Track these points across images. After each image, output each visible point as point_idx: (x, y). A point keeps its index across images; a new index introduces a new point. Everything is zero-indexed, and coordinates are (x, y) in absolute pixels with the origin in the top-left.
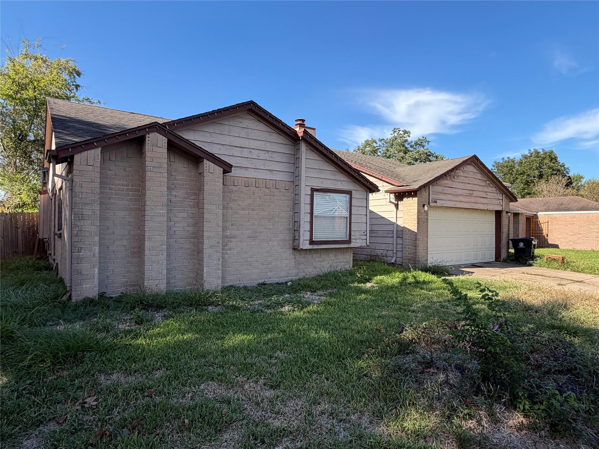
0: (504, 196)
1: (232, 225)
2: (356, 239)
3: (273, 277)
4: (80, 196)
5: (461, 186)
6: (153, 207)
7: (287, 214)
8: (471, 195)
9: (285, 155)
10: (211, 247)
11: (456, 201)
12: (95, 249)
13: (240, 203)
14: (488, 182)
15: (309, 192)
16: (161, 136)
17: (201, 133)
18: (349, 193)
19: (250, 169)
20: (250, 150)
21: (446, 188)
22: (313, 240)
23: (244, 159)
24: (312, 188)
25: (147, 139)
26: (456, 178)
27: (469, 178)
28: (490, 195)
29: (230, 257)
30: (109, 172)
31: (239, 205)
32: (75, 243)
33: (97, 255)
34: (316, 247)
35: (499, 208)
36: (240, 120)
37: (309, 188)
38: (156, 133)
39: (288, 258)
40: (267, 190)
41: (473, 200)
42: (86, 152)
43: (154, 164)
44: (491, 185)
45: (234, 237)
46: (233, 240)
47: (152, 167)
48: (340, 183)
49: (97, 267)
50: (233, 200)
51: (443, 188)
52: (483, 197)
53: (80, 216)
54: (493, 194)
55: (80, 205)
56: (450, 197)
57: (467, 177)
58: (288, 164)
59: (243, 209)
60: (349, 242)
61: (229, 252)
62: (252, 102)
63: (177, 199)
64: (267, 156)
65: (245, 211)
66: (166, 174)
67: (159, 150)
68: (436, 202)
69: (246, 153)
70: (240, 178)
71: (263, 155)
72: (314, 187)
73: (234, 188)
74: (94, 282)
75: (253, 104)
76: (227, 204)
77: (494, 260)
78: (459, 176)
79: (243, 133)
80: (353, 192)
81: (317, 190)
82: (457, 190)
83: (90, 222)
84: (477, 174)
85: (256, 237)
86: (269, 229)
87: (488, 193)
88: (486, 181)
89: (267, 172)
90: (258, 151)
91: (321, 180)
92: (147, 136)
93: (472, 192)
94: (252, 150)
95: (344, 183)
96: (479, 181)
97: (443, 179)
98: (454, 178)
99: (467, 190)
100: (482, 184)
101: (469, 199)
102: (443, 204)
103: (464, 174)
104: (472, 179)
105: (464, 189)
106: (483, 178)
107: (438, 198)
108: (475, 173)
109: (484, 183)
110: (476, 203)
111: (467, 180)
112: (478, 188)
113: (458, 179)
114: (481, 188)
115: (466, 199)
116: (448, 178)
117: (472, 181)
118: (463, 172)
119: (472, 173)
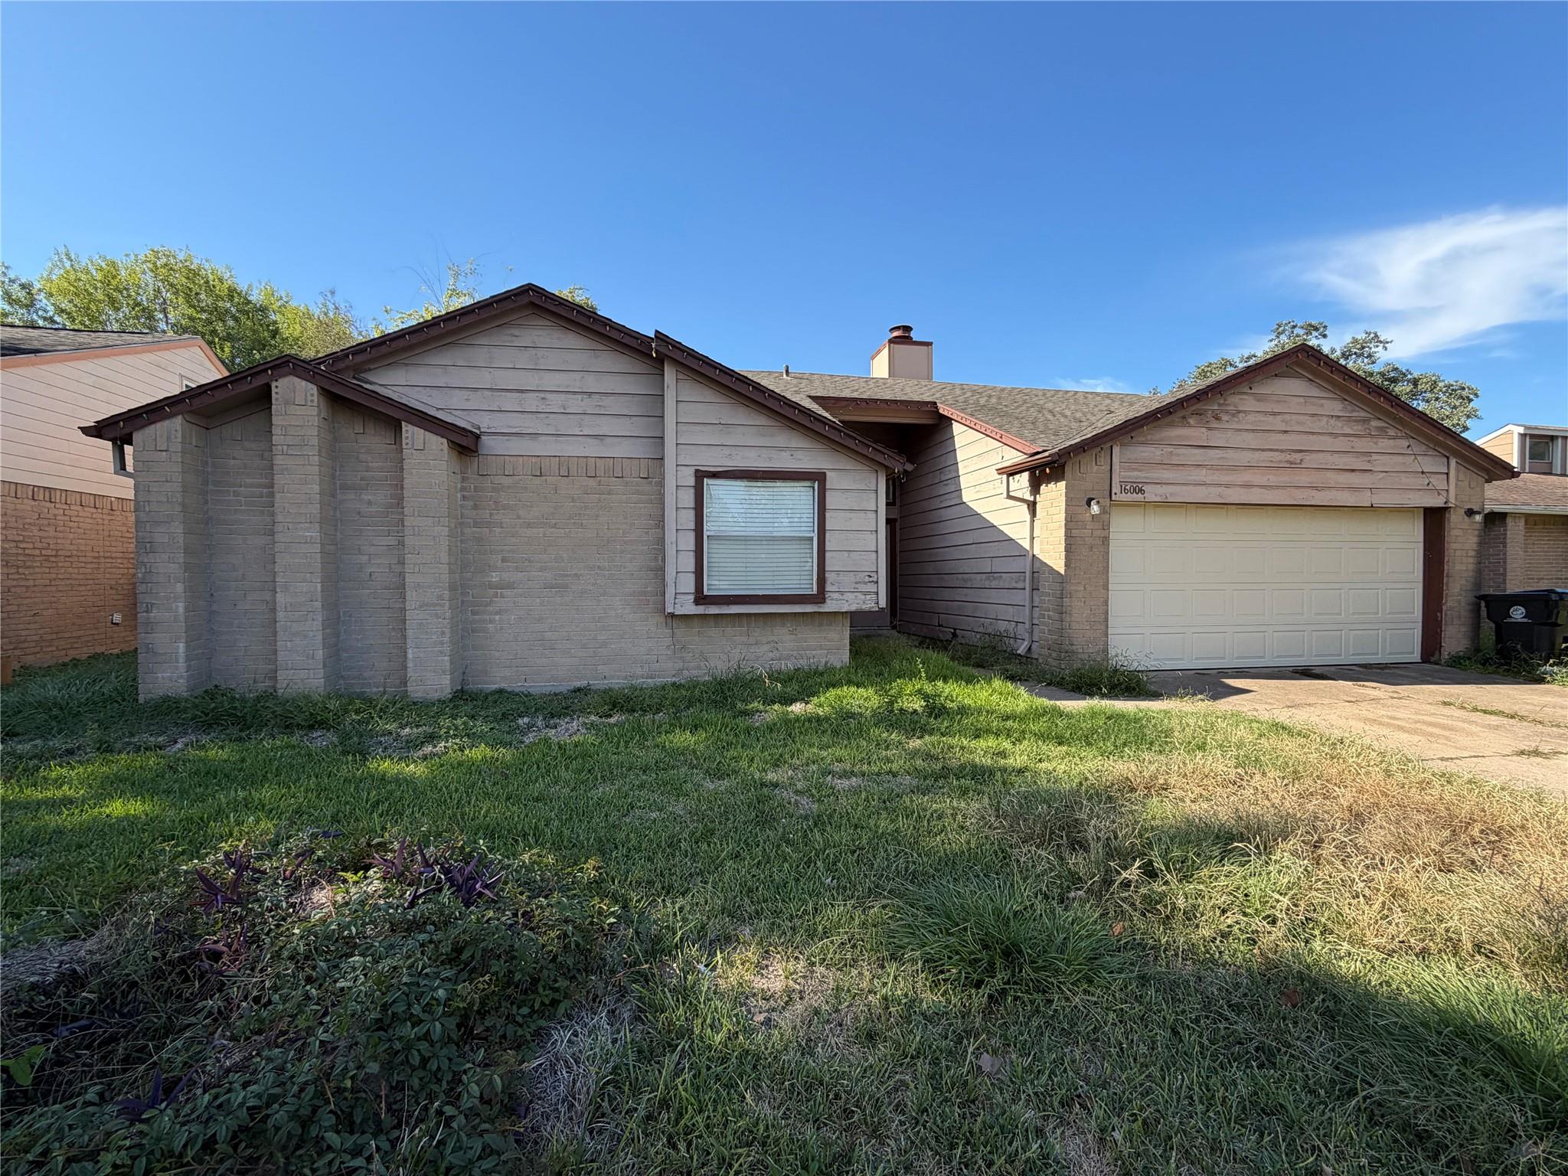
0: (1453, 462)
1: (504, 560)
2: (842, 593)
3: (613, 677)
4: (147, 509)
5: (1250, 440)
6: (290, 526)
7: (647, 533)
8: (1292, 465)
9: (637, 398)
10: (423, 606)
11: (1227, 486)
12: (177, 607)
13: (521, 513)
14: (1375, 423)
15: (692, 481)
16: (304, 383)
17: (422, 370)
18: (817, 478)
19: (543, 438)
20: (542, 395)
21: (1183, 450)
22: (706, 592)
23: (526, 415)
24: (697, 471)
25: (274, 390)
26: (1225, 418)
27: (1287, 417)
28: (1381, 463)
29: (502, 628)
30: (232, 462)
31: (519, 517)
32: (141, 596)
33: (182, 618)
34: (714, 610)
35: (1437, 502)
36: (516, 332)
37: (692, 471)
38: (291, 377)
39: (653, 635)
40: (592, 482)
41: (1304, 478)
42: (153, 426)
43: (289, 440)
44: (1392, 432)
45: (510, 586)
46: (507, 592)
47: (285, 447)
48: (788, 454)
49: (183, 640)
50: (505, 507)
51: (1170, 449)
52: (1352, 471)
53: (148, 545)
54: (1400, 459)
55: (148, 525)
56: (1202, 475)
57: (1274, 414)
58: (646, 419)
59: (529, 525)
60: (820, 597)
61: (497, 617)
62: (529, 288)
63: (374, 509)
64: (588, 405)
65: (535, 530)
66: (316, 458)
67: (300, 411)
68: (1141, 491)
69: (532, 403)
70: (521, 459)
71: (576, 404)
72: (704, 469)
73: (506, 481)
74: (177, 668)
75: (533, 290)
76: (491, 514)
77: (1416, 657)
78: (1240, 412)
79: (523, 359)
80: (829, 474)
81: (715, 475)
82: (1230, 454)
83: (165, 556)
84: (1323, 401)
85: (566, 586)
86: (599, 567)
87: (1375, 457)
88: (1365, 421)
90: (563, 396)
91: (726, 450)
92: (274, 384)
93: (1298, 456)
94: (548, 396)
95: (799, 454)
96: (1332, 421)
97: (1171, 425)
98: (1217, 418)
99: (1277, 450)
100: (1348, 431)
101: (1285, 478)
102: (1171, 495)
103: (1262, 407)
104: (1301, 418)
105: (1263, 450)
106: (1353, 411)
107: (1147, 478)
108: (1315, 400)
109: (1358, 429)
110: (1316, 488)
111: (1277, 423)
112: (1327, 443)
113: (1238, 422)
114: (1341, 444)
115: (1272, 479)
116: (1191, 421)
117: (1298, 423)
118: (1260, 398)
119: (1302, 400)
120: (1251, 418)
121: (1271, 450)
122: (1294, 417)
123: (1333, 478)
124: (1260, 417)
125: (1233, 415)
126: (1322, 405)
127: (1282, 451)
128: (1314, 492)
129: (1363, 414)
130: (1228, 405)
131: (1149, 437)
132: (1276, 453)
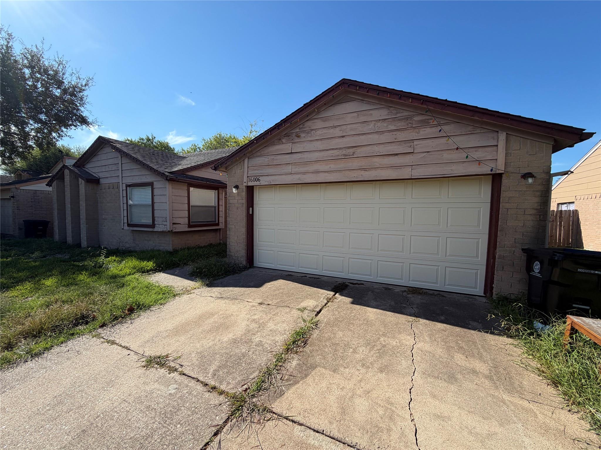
0: (502, 136)
1: (104, 212)
2: (159, 225)
5: (319, 145)
8: (346, 157)
10: (83, 224)
11: (304, 173)
12: (57, 222)
14: (417, 118)
15: (125, 188)
17: (91, 163)
18: (151, 184)
19: (109, 178)
21: (279, 157)
22: (129, 223)
23: (106, 172)
26: (303, 135)
27: (344, 127)
28: (420, 146)
31: (106, 201)
33: (57, 225)
34: (131, 229)
35: (486, 170)
36: (104, 149)
37: (125, 185)
38: (67, 170)
41: (355, 164)
43: (67, 184)
45: (106, 219)
46: (105, 221)
47: (66, 186)
48: (144, 177)
49: (58, 229)
50: (105, 198)
51: (273, 157)
52: (397, 154)
54: (437, 141)
56: (289, 169)
57: (335, 127)
59: (108, 203)
60: (153, 226)
67: (67, 177)
68: (259, 180)
69: (107, 168)
70: (106, 184)
72: (127, 184)
73: (104, 191)
74: (57, 235)
75: (100, 138)
77: (480, 290)
78: (312, 130)
80: (155, 183)
81: (130, 186)
82: (306, 155)
84: (371, 112)
87: (417, 142)
88: (407, 118)
89: (116, 177)
90: (111, 166)
91: (132, 177)
92: (65, 172)
93: (351, 151)
94: (109, 166)
95: (147, 176)
96: (379, 124)
97: (273, 144)
98: (298, 137)
99: (337, 149)
100: (392, 127)
101: (341, 165)
102: (273, 181)
103: (327, 124)
104: (354, 126)
105: (327, 150)
106: (397, 113)
107: (261, 173)
108: (365, 112)
109: (401, 125)
110: (365, 170)
111: (337, 132)
112: (375, 138)
113: (310, 137)
114: (385, 138)
115: (332, 166)
116: (284, 141)
117: (351, 130)
118: (325, 119)
119: (355, 114)
120: (319, 132)
121: (333, 149)
122: (349, 126)
123: (377, 161)
124: (325, 131)
125: (308, 133)
126: (371, 114)
127: (340, 149)
128: (363, 173)
129: (406, 114)
130: (304, 128)
131: (262, 153)
132: (336, 151)
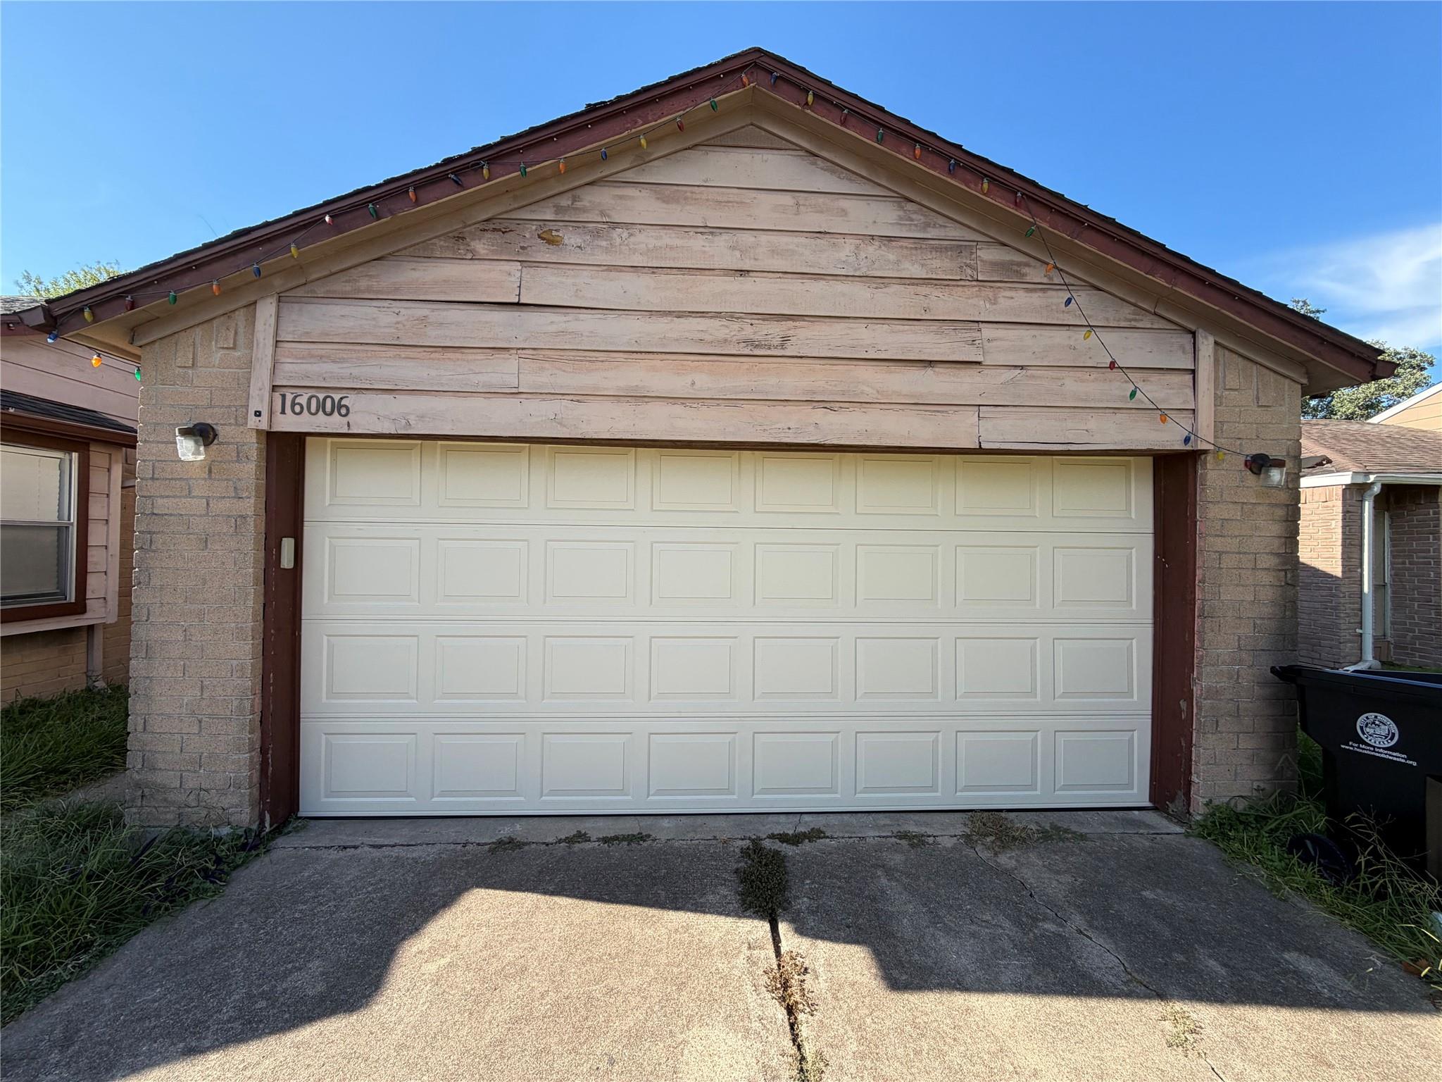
0: (1206, 345)
5: (644, 290)
8: (754, 351)
11: (580, 397)
14: (990, 254)
21: (455, 314)
26: (571, 238)
27: (747, 238)
28: (1003, 345)
35: (1169, 438)
41: (793, 380)
44: (1036, 274)
51: (423, 310)
52: (930, 363)
56: (505, 371)
57: (712, 231)
68: (339, 408)
77: (1138, 792)
78: (615, 225)
82: (587, 323)
87: (988, 332)
88: (958, 248)
93: (775, 330)
96: (872, 250)
97: (424, 253)
98: (551, 240)
99: (718, 315)
100: (916, 271)
101: (737, 378)
102: (421, 417)
103: (677, 214)
104: (784, 240)
105: (680, 315)
106: (927, 225)
107: (354, 377)
108: (821, 199)
109: (941, 265)
110: (826, 405)
111: (719, 251)
112: (861, 298)
113: (607, 251)
114: (893, 301)
115: (703, 380)
116: (481, 247)
117: (774, 252)
118: (668, 193)
119: (787, 199)
120: (646, 239)
121: (703, 314)
122: (764, 238)
123: (871, 380)
124: (669, 238)
125: (597, 234)
126: (844, 212)
127: (732, 316)
128: (819, 415)
129: (954, 232)
130: (584, 210)
131: (363, 283)
132: (716, 323)
